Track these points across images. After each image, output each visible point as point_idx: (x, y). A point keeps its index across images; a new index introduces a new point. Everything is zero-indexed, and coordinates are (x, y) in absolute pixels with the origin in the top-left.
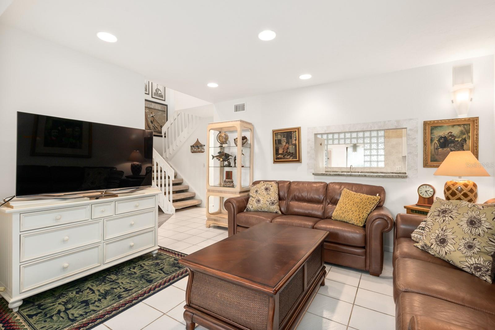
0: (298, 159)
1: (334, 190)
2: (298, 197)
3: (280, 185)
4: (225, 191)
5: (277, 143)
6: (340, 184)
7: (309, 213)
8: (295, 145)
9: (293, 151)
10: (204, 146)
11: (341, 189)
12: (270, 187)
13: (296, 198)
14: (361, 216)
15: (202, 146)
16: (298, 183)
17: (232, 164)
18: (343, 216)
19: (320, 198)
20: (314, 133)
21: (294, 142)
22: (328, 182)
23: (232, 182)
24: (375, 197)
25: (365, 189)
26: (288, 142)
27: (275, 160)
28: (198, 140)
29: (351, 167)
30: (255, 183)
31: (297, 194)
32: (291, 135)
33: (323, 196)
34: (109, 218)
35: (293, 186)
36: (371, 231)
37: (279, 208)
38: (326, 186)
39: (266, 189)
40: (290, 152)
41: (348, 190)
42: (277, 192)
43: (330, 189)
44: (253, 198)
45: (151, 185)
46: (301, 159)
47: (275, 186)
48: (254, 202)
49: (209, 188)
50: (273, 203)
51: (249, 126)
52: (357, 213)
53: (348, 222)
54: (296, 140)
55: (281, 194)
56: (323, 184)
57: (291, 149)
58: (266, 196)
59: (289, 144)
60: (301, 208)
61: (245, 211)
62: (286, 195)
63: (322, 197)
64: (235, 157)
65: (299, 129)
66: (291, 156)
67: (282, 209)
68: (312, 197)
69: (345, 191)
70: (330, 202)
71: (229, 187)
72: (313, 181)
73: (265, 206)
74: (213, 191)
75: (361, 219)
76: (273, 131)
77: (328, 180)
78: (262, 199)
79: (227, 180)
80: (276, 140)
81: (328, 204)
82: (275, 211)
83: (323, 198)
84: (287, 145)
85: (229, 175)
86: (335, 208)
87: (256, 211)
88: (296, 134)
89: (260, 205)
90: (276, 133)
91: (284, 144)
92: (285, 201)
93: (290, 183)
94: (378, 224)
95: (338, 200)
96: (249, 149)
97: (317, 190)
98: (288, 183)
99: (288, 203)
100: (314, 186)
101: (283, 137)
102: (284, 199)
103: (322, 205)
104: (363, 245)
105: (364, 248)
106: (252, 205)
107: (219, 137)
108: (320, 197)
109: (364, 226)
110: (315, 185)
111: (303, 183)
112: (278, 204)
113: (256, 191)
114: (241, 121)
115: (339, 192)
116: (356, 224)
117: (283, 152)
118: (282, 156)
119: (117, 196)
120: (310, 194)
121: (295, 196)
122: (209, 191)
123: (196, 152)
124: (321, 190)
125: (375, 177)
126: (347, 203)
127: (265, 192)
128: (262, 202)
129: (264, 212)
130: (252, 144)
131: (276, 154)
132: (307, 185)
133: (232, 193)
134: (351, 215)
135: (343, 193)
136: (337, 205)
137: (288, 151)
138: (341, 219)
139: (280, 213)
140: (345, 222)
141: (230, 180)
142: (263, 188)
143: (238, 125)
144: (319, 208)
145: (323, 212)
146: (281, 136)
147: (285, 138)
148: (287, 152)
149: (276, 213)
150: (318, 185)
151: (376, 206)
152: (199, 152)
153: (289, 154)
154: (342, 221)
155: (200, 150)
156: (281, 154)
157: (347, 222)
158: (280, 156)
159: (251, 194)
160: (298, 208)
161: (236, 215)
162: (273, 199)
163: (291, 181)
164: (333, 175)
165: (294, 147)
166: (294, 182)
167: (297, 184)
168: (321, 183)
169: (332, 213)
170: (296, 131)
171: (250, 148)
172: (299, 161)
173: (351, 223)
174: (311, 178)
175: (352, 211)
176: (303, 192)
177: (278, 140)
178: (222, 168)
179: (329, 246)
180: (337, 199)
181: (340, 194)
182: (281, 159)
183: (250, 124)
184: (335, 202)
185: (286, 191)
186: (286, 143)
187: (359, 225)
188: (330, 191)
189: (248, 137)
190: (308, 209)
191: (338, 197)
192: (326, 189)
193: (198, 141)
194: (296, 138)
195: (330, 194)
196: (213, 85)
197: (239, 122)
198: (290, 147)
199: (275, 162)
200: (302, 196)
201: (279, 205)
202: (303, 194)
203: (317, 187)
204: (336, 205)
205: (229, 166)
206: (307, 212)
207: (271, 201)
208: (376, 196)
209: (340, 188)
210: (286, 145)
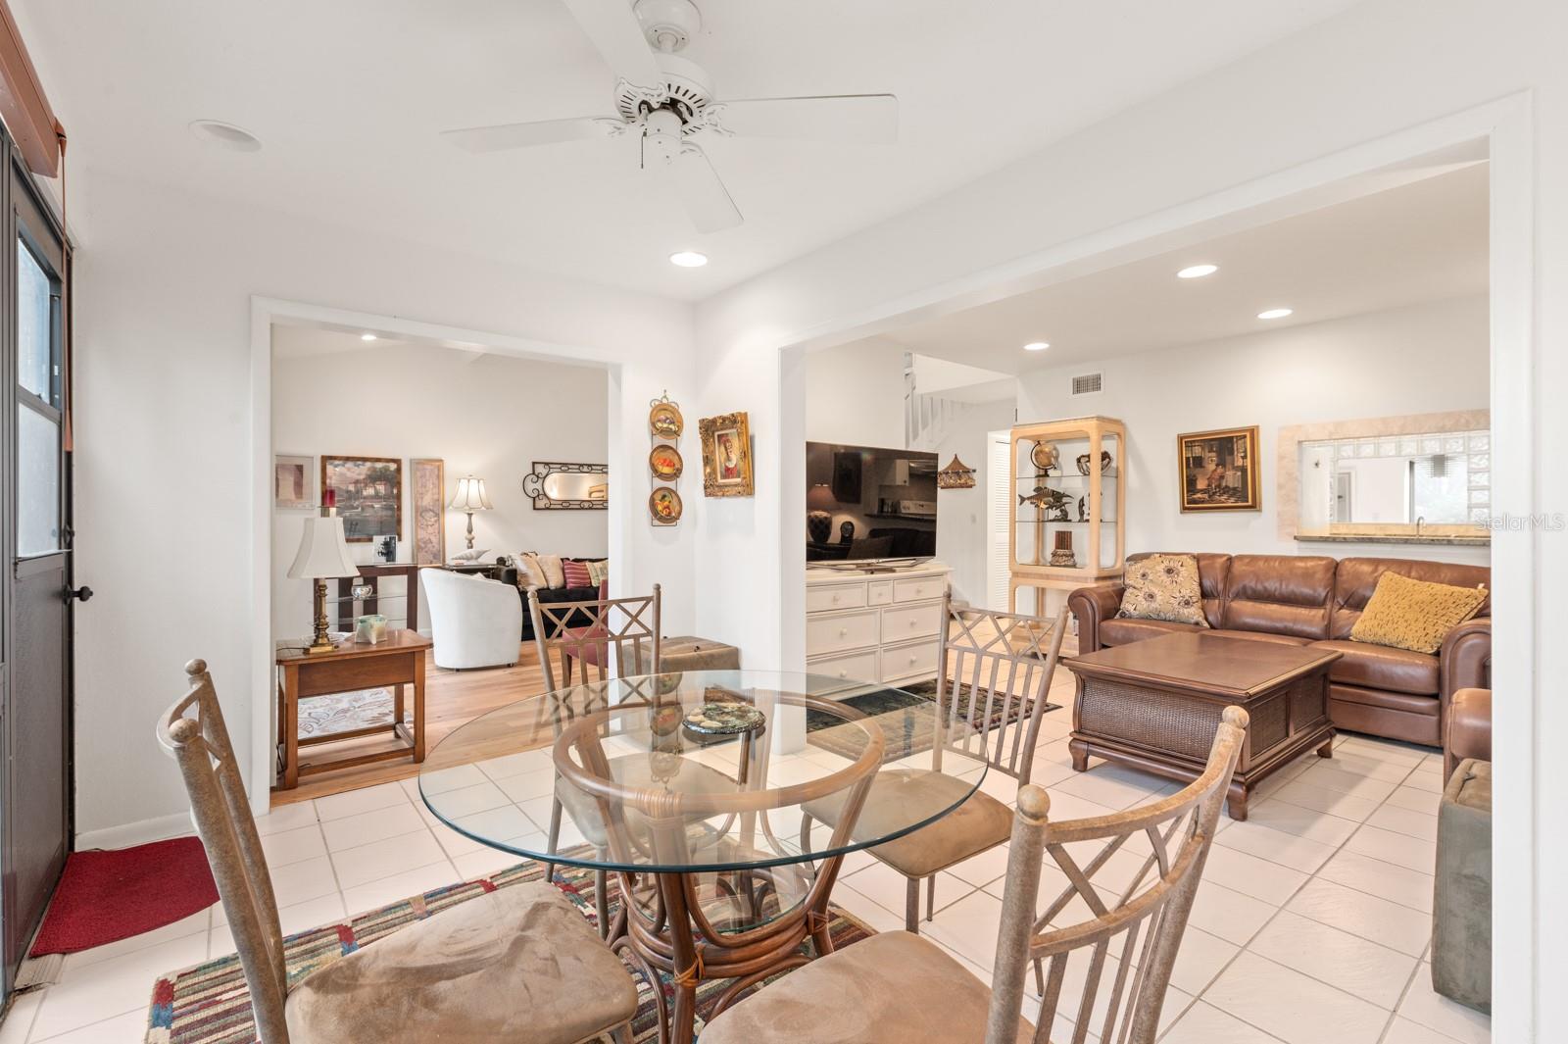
0: (1250, 503)
1: (1357, 576)
2: (1254, 591)
3: (1202, 563)
4: (1058, 576)
5: (1191, 468)
6: (1376, 562)
7: (1286, 627)
8: (1244, 470)
9: (1238, 484)
10: (974, 471)
11: (1376, 575)
12: (1179, 567)
13: (1249, 592)
14: (1431, 631)
15: (967, 471)
16: (1254, 559)
17: (1074, 514)
18: (1381, 632)
19: (1316, 595)
20: (1297, 439)
21: (1239, 462)
22: (1338, 558)
23: (1072, 556)
24: (1472, 590)
25: (1446, 574)
26: (1221, 463)
27: (1186, 505)
28: (956, 457)
29: (1421, 522)
30: (1134, 559)
31: (1251, 583)
32: (1230, 446)
33: (1325, 588)
34: (887, 608)
35: (1238, 568)
36: (1453, 661)
37: (1202, 614)
38: (1335, 568)
39: (1169, 571)
40: (1226, 487)
41: (1396, 576)
42: (1197, 579)
43: (1345, 573)
44: (1136, 592)
45: (934, 555)
46: (1260, 503)
47: (1191, 564)
48: (1140, 598)
49: (1017, 568)
50: (1187, 603)
51: (1114, 428)
52: (1421, 625)
53: (1395, 645)
54: (1244, 457)
55: (1207, 583)
56: (1324, 562)
57: (1232, 479)
58: (1170, 587)
59: (1224, 466)
60: (1264, 616)
61: (1118, 616)
62: (1220, 587)
63: (1322, 592)
64: (1082, 500)
65: (1253, 432)
66: (1231, 496)
67: (1210, 618)
68: (1293, 591)
69: (1388, 578)
70: (1346, 603)
71: (1065, 566)
72: (1296, 553)
73: (1169, 607)
74: (1026, 575)
75: (1430, 638)
76: (1181, 438)
77: (1338, 553)
78: (1161, 593)
79: (1061, 552)
80: (1188, 459)
81: (1340, 609)
82: (1193, 621)
83: (1323, 594)
84: (1220, 470)
85: (1063, 540)
86: (1359, 616)
87: (1146, 618)
88: (1245, 443)
89: (1154, 605)
90: (1186, 442)
91: (1212, 467)
92: (1217, 601)
93: (1230, 559)
94: (1472, 646)
95: (1369, 599)
96: (1114, 479)
97: (1307, 575)
98: (1225, 558)
99: (1227, 605)
100: (1299, 567)
101: (1207, 450)
102: (1216, 594)
103: (1322, 611)
104: (1433, 691)
105: (1435, 697)
106: (1133, 603)
107: (1036, 455)
108: (1315, 591)
109: (1437, 654)
110: (1301, 564)
111: (1267, 559)
112: (1199, 604)
113: (1144, 575)
114: (1099, 418)
115: (1371, 580)
116: (1415, 648)
117: (1209, 485)
118: (1206, 496)
119: (894, 571)
120: (1287, 586)
121: (1244, 588)
122: (1015, 574)
123: (953, 487)
124: (1319, 576)
125: (1480, 545)
126: (1391, 603)
127: (1165, 578)
128: (1159, 598)
129: (1165, 620)
130: (1121, 469)
131: (1188, 492)
132: (1280, 563)
133: (1076, 579)
134: (1401, 629)
135: (1382, 582)
136: (1366, 609)
137: (1224, 484)
138: (1377, 639)
139: (1206, 625)
140: (1385, 645)
141: (1067, 552)
142: (1161, 568)
143: (1091, 428)
144: (1314, 616)
145: (1326, 626)
146: (1203, 449)
147: (1214, 454)
148: (1219, 486)
149: (1197, 624)
150: (1310, 564)
151: (1476, 611)
152: (961, 486)
153: (1226, 490)
154: (1377, 644)
155: (963, 481)
156: (1203, 491)
157: (1393, 647)
158: (1199, 495)
159: (1127, 582)
160: (1253, 616)
161: (1100, 622)
162: (1186, 593)
163: (1233, 555)
164: (1352, 542)
165: (1239, 473)
166: (1240, 558)
167: (1251, 561)
168: (1320, 558)
169: (1351, 629)
170: (1245, 437)
171: (1117, 477)
172: (1254, 506)
173: (1403, 646)
174: (1292, 549)
175: (1406, 621)
176: (1267, 580)
177: (1194, 458)
178: (1041, 524)
179: (1342, 693)
180: (1364, 596)
181: (1374, 585)
182: (1203, 502)
183: (1117, 422)
184: (1358, 604)
185: (1220, 578)
186: (1217, 465)
187: (1423, 651)
188: (1345, 578)
189: (1113, 454)
190: (1281, 620)
191: (1367, 593)
192: (1335, 574)
193: (959, 463)
194: (1245, 452)
195: (1345, 586)
196: (1037, 346)
197: (1094, 422)
198: (1229, 473)
199: (1184, 509)
200: (1265, 588)
201: (1203, 609)
202: (1267, 585)
203: (1307, 568)
204: (1362, 610)
205: (1065, 518)
206: (1279, 625)
207: (1183, 597)
208: (1476, 588)
209: (1375, 570)
210: (1215, 470)
